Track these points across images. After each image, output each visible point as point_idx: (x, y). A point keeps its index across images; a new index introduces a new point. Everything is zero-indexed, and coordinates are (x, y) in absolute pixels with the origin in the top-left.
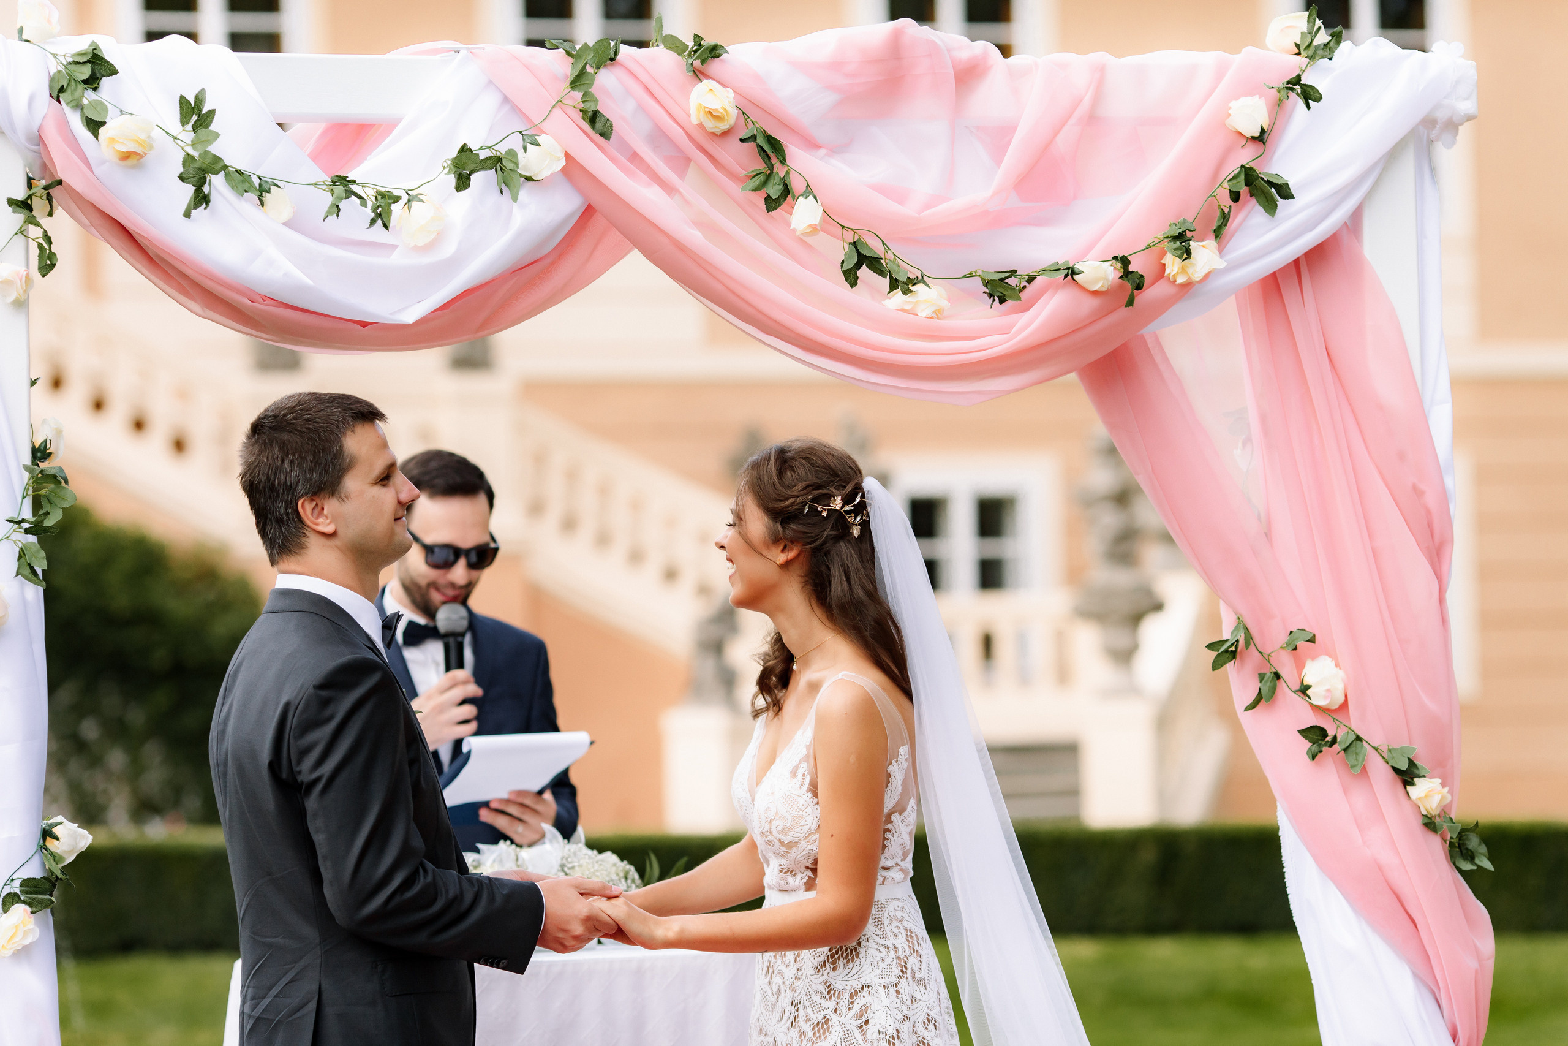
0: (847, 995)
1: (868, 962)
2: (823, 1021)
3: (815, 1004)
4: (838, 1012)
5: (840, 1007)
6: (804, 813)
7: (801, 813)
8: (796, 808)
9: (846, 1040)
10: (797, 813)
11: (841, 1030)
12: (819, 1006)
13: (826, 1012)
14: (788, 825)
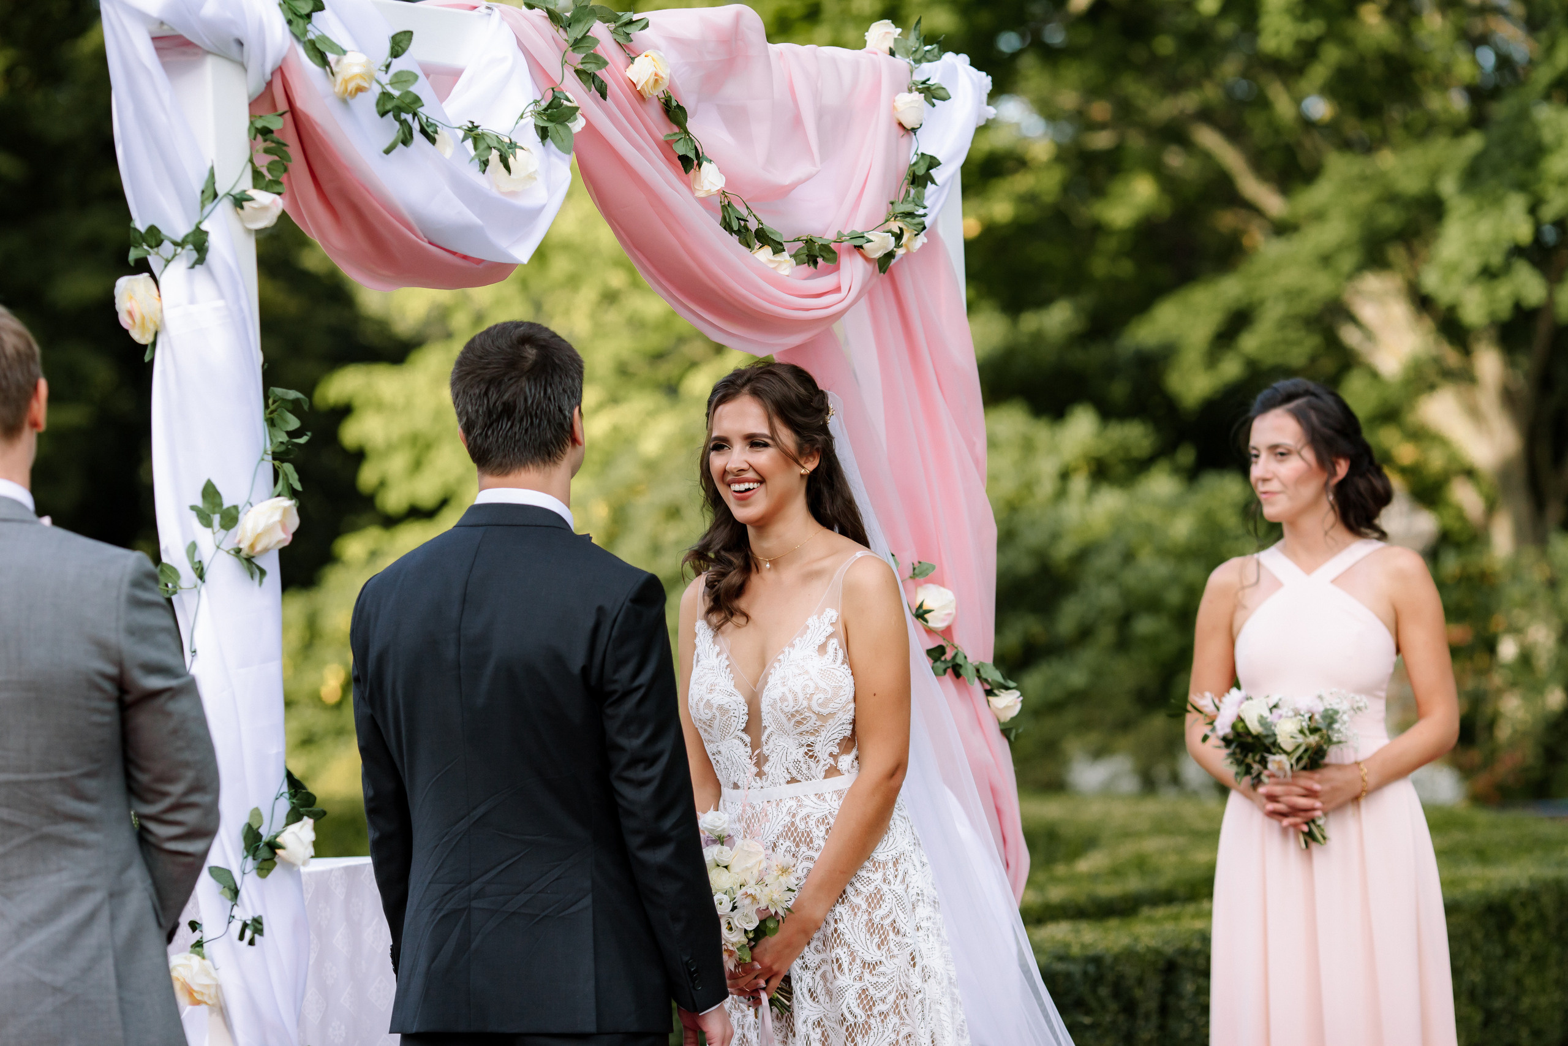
0: (890, 865)
1: (899, 832)
2: (875, 891)
3: (863, 878)
4: (887, 881)
5: (887, 876)
6: (842, 684)
7: (840, 684)
8: (835, 680)
9: (899, 905)
10: (836, 684)
11: (893, 897)
12: (868, 879)
13: (876, 883)
14: (829, 696)
